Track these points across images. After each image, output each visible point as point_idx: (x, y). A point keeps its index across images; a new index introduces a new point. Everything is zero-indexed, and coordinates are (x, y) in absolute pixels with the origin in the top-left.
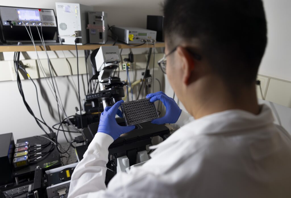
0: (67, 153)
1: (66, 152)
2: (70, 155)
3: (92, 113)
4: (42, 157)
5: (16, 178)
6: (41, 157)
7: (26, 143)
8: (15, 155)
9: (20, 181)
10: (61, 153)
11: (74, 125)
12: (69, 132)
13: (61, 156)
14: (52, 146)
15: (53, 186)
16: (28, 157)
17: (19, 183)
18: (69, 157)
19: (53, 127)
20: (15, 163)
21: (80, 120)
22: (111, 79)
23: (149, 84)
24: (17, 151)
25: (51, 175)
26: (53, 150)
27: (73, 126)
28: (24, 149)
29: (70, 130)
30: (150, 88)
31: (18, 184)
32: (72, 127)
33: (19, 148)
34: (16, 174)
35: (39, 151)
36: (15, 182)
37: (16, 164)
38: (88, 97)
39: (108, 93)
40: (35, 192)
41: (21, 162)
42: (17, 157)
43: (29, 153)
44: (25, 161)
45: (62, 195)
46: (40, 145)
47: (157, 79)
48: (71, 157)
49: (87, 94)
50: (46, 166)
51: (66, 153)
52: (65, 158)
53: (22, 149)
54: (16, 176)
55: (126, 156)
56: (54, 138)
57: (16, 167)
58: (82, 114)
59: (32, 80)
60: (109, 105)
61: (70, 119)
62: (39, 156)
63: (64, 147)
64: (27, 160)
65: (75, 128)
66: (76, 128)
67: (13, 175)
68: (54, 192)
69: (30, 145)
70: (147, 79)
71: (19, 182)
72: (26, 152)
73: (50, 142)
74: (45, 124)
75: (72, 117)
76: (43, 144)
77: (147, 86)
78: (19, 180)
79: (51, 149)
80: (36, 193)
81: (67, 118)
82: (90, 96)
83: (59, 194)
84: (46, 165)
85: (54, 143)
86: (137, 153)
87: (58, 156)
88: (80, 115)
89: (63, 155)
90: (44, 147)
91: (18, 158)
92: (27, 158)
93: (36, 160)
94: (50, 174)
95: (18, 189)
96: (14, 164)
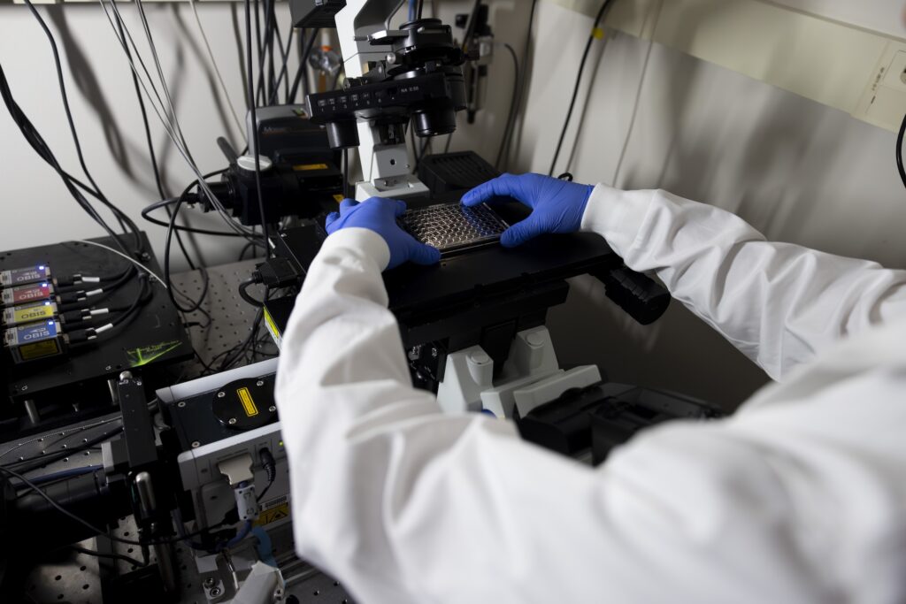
0: (201, 310)
1: (197, 307)
2: (212, 316)
3: (296, 168)
4: (114, 325)
5: (26, 402)
6: (110, 325)
7: (39, 271)
8: (9, 316)
9: (42, 412)
10: (183, 311)
11: (230, 211)
12: (189, 230)
13: (183, 321)
14: (146, 286)
15: (201, 451)
16: (62, 326)
17: (41, 418)
18: (210, 323)
19: (144, 215)
20: (14, 348)
21: (252, 192)
22: (420, 30)
23: (480, 62)
24: (11, 300)
25: (179, 405)
26: (151, 298)
27: (226, 212)
28: (39, 294)
29: (194, 226)
30: (483, 80)
31: (35, 421)
32: (219, 217)
33: (17, 289)
34: (26, 388)
35: (97, 302)
36: (27, 413)
37: (17, 350)
38: (322, 103)
39: (411, 89)
40: (138, 479)
41: (37, 343)
42: (17, 325)
43: (61, 310)
44: (54, 339)
45: (241, 482)
46: (97, 280)
47: (508, 46)
48: (215, 324)
49: (313, 90)
50: (138, 360)
51: (197, 311)
52: (198, 327)
53: (31, 294)
54: (28, 396)
55: (478, 347)
56: (145, 255)
57: (20, 361)
58: (261, 169)
59: (33, 8)
60: (386, 141)
61: (212, 186)
62: (101, 320)
63: (182, 284)
64: (61, 338)
65: (232, 222)
66: (236, 220)
67: (16, 392)
68: (204, 471)
69: (58, 280)
70: (475, 41)
71: (39, 415)
72: (49, 308)
73: (135, 271)
74: (100, 196)
75: (217, 179)
76: (104, 277)
77: (473, 70)
78: (37, 407)
79: (141, 296)
80: (142, 482)
81: (200, 181)
82: (332, 101)
83: (226, 477)
84: (136, 355)
85: (149, 274)
86: (514, 336)
87: (173, 324)
88: (252, 173)
89: (190, 317)
90: (113, 284)
91: (22, 328)
92: (58, 328)
93: (94, 337)
94: (176, 403)
95: (40, 440)
96: (12, 352)
